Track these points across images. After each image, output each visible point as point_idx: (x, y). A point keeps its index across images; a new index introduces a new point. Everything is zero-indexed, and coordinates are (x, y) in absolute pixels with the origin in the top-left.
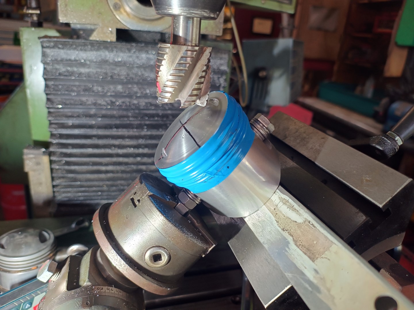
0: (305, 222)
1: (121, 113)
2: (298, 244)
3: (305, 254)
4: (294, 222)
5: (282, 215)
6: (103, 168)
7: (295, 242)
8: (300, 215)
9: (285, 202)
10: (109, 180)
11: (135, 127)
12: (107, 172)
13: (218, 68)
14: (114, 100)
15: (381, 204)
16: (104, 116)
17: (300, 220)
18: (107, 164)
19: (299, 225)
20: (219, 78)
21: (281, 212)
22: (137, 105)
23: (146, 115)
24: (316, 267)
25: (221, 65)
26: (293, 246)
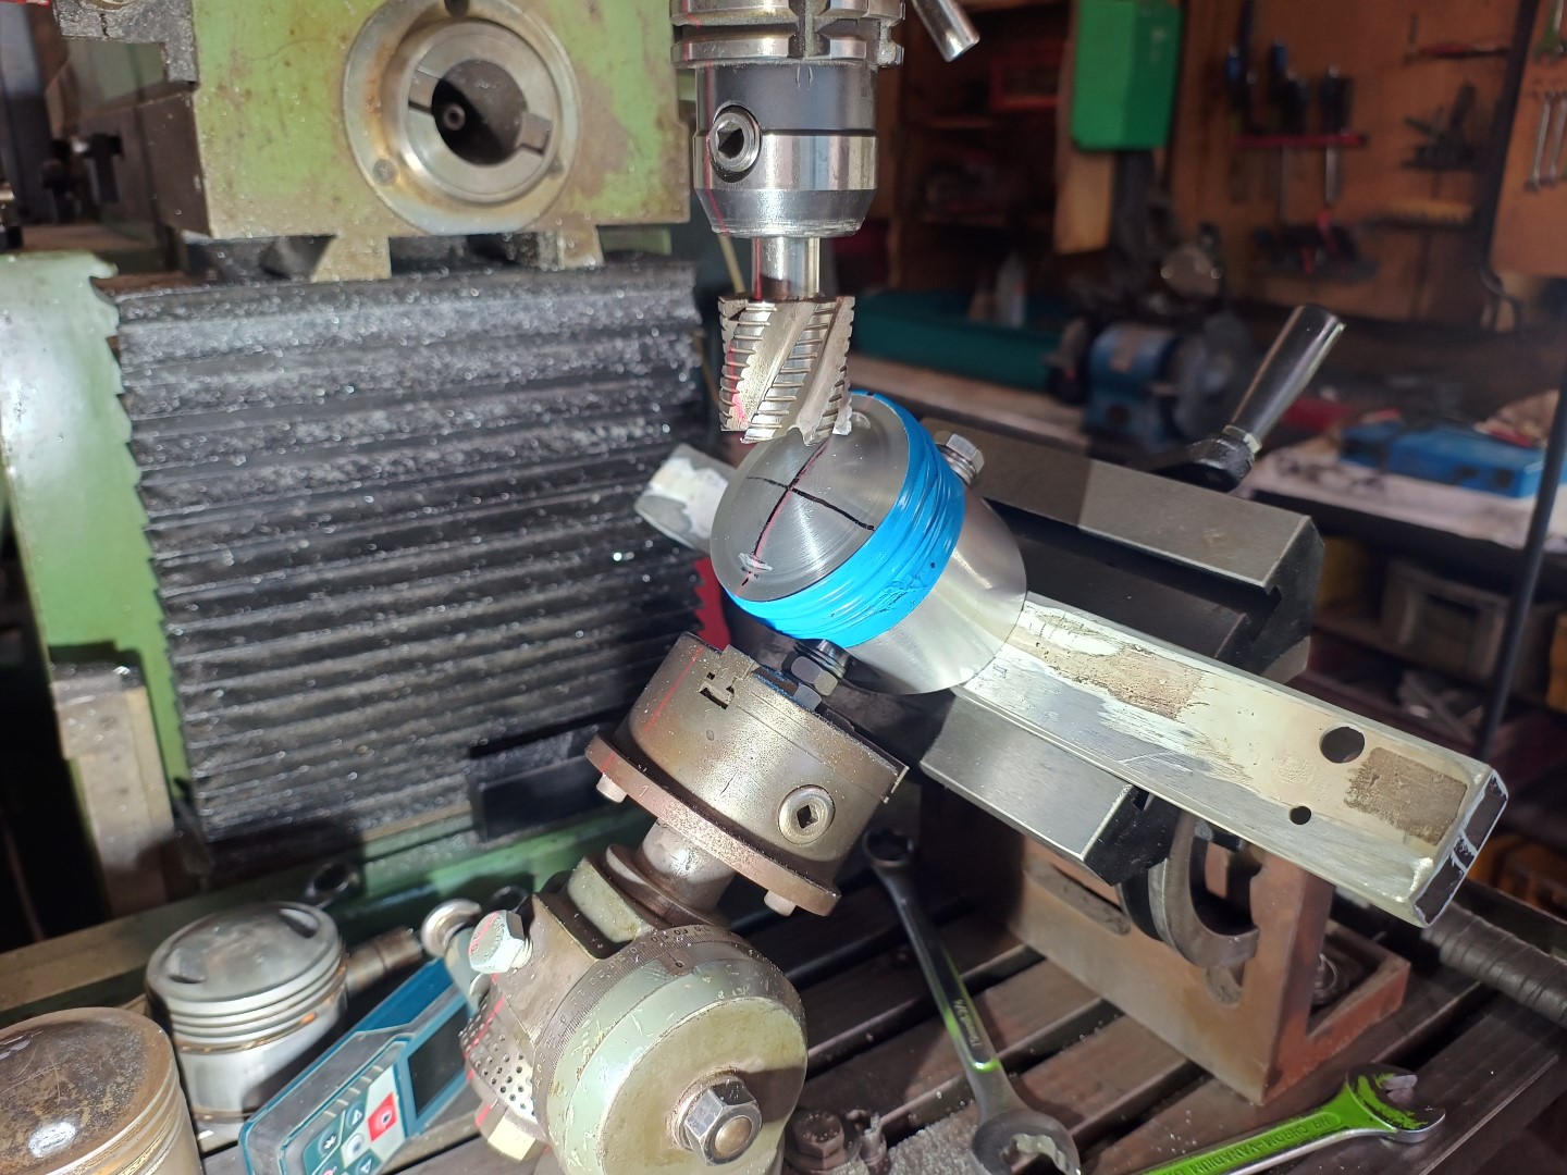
0: (1123, 650)
1: (391, 498)
2: (1125, 697)
3: (1151, 711)
4: (1096, 656)
5: (1062, 652)
6: (352, 691)
7: (1118, 695)
8: (1106, 639)
9: (1060, 623)
10: (376, 725)
11: (441, 534)
12: (366, 700)
13: (668, 313)
14: (364, 460)
15: (1260, 579)
16: (339, 518)
17: (1108, 649)
18: (365, 672)
19: (1111, 659)
20: (672, 344)
21: (1056, 646)
22: (442, 465)
23: (472, 491)
24: (1183, 727)
25: (676, 303)
26: (1113, 704)
